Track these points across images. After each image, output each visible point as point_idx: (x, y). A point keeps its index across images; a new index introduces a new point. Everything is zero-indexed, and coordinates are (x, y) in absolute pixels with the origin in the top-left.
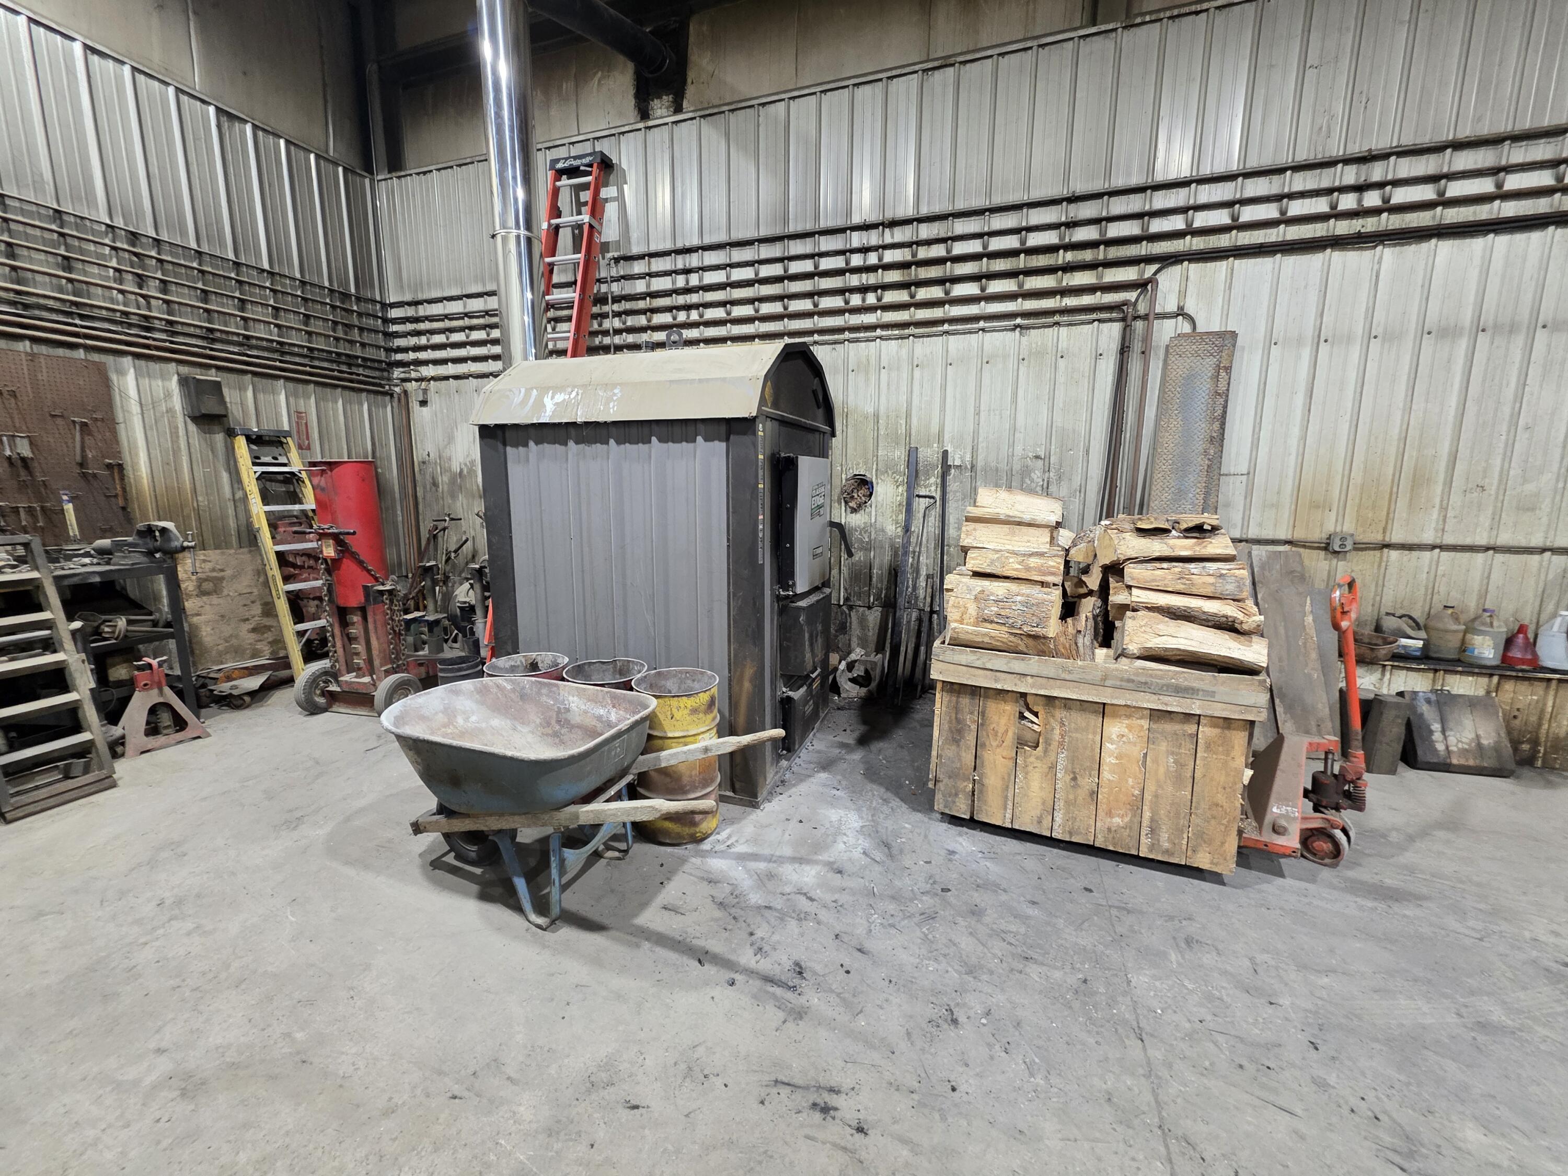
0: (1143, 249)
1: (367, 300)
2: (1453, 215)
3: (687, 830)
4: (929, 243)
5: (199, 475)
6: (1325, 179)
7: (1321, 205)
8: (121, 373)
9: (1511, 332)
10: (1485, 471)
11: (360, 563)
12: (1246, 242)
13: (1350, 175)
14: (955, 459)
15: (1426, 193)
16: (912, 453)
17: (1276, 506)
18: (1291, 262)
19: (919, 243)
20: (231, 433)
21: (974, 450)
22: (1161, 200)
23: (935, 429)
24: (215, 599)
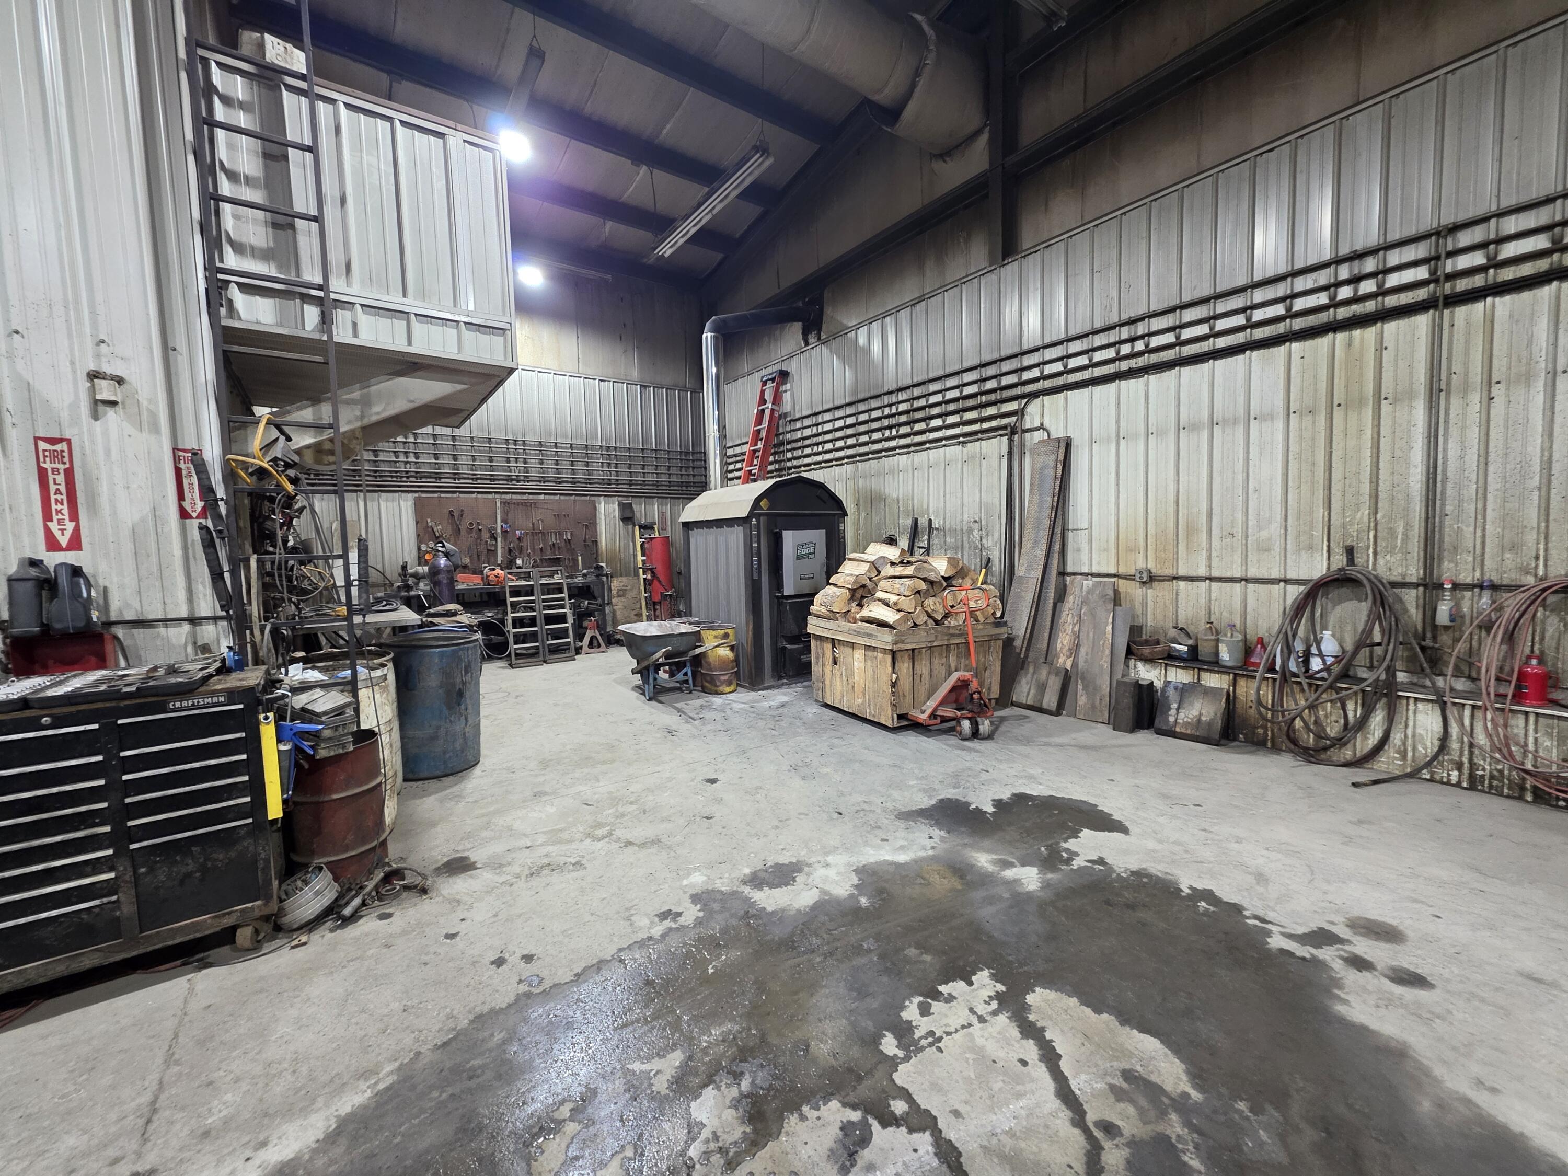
0: (1018, 391)
1: (697, 453)
2: (1188, 350)
3: (713, 688)
4: (918, 398)
5: (622, 544)
6: (1112, 337)
7: (1110, 353)
8: (600, 503)
9: (1234, 424)
10: (1233, 522)
11: (659, 581)
12: (1073, 380)
13: (1125, 333)
14: (935, 525)
15: (1170, 338)
16: (916, 521)
17: (1106, 550)
18: (1098, 390)
19: (914, 399)
20: (634, 525)
21: (944, 519)
22: (1028, 360)
23: (925, 506)
24: (623, 599)
